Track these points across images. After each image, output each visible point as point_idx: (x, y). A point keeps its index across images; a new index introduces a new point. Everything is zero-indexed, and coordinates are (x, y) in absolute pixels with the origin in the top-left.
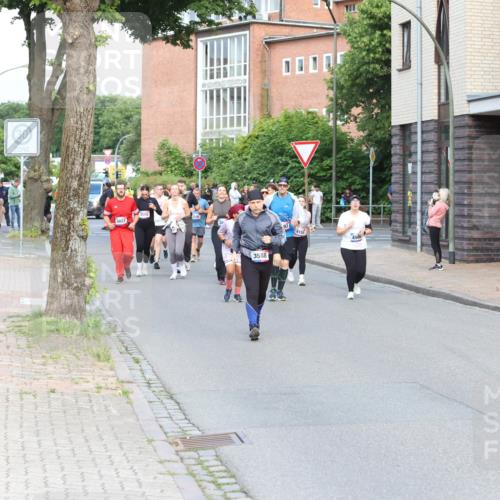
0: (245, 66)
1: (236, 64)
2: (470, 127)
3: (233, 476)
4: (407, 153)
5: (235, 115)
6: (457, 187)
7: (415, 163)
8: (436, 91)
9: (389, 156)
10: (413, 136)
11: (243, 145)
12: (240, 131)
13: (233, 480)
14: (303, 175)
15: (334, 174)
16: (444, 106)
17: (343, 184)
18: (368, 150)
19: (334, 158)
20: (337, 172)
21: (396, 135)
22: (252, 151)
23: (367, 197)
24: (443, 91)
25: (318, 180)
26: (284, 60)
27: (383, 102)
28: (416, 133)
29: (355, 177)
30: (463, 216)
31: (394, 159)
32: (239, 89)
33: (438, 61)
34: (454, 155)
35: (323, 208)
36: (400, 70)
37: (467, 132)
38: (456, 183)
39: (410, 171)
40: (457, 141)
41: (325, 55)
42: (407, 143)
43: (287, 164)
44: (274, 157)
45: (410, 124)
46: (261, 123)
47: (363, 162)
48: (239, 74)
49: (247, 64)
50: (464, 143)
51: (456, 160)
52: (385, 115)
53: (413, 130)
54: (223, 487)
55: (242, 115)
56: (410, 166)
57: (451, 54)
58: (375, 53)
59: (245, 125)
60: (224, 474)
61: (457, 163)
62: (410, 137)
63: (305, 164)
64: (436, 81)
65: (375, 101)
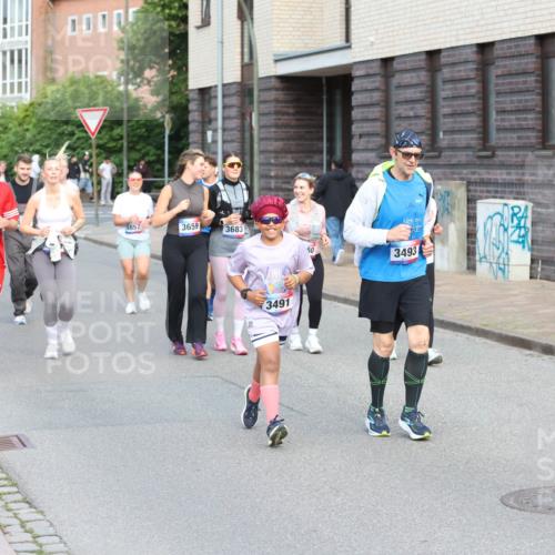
0: (27, 26)
1: (16, 25)
2: (277, 89)
3: (15, 485)
4: (207, 120)
5: (16, 80)
6: (262, 156)
7: (215, 131)
8: (239, 50)
9: (186, 123)
10: (213, 101)
11: (24, 114)
12: (21, 98)
13: (15, 489)
14: (90, 146)
15: (125, 144)
16: (248, 67)
17: (135, 155)
18: (163, 117)
19: (125, 126)
20: (128, 143)
21: (194, 100)
22: (34, 120)
23: (163, 169)
24: (246, 50)
25: (107, 152)
26: (70, 18)
27: (180, 63)
28: (216, 97)
29: (148, 148)
30: (270, 189)
31: (192, 127)
32: (20, 51)
33: (241, 16)
34: (259, 120)
35: (113, 183)
36: (198, 28)
37: (272, 95)
38: (261, 152)
39: (209, 140)
40: (262, 106)
41: (116, 12)
42: (207, 107)
43: (72, 134)
44: (58, 126)
45: (210, 88)
46: (44, 88)
47: (157, 131)
48: (20, 34)
49: (29, 23)
50: (271, 107)
51: (261, 127)
52: (182, 77)
53: (213, 94)
54: (4, 497)
55: (23, 80)
56: (209, 133)
57: (255, 9)
58: (171, 9)
59: (26, 91)
60: (6, 482)
61: (263, 130)
62: (209, 102)
63: (93, 134)
64: (239, 39)
65: (170, 62)
